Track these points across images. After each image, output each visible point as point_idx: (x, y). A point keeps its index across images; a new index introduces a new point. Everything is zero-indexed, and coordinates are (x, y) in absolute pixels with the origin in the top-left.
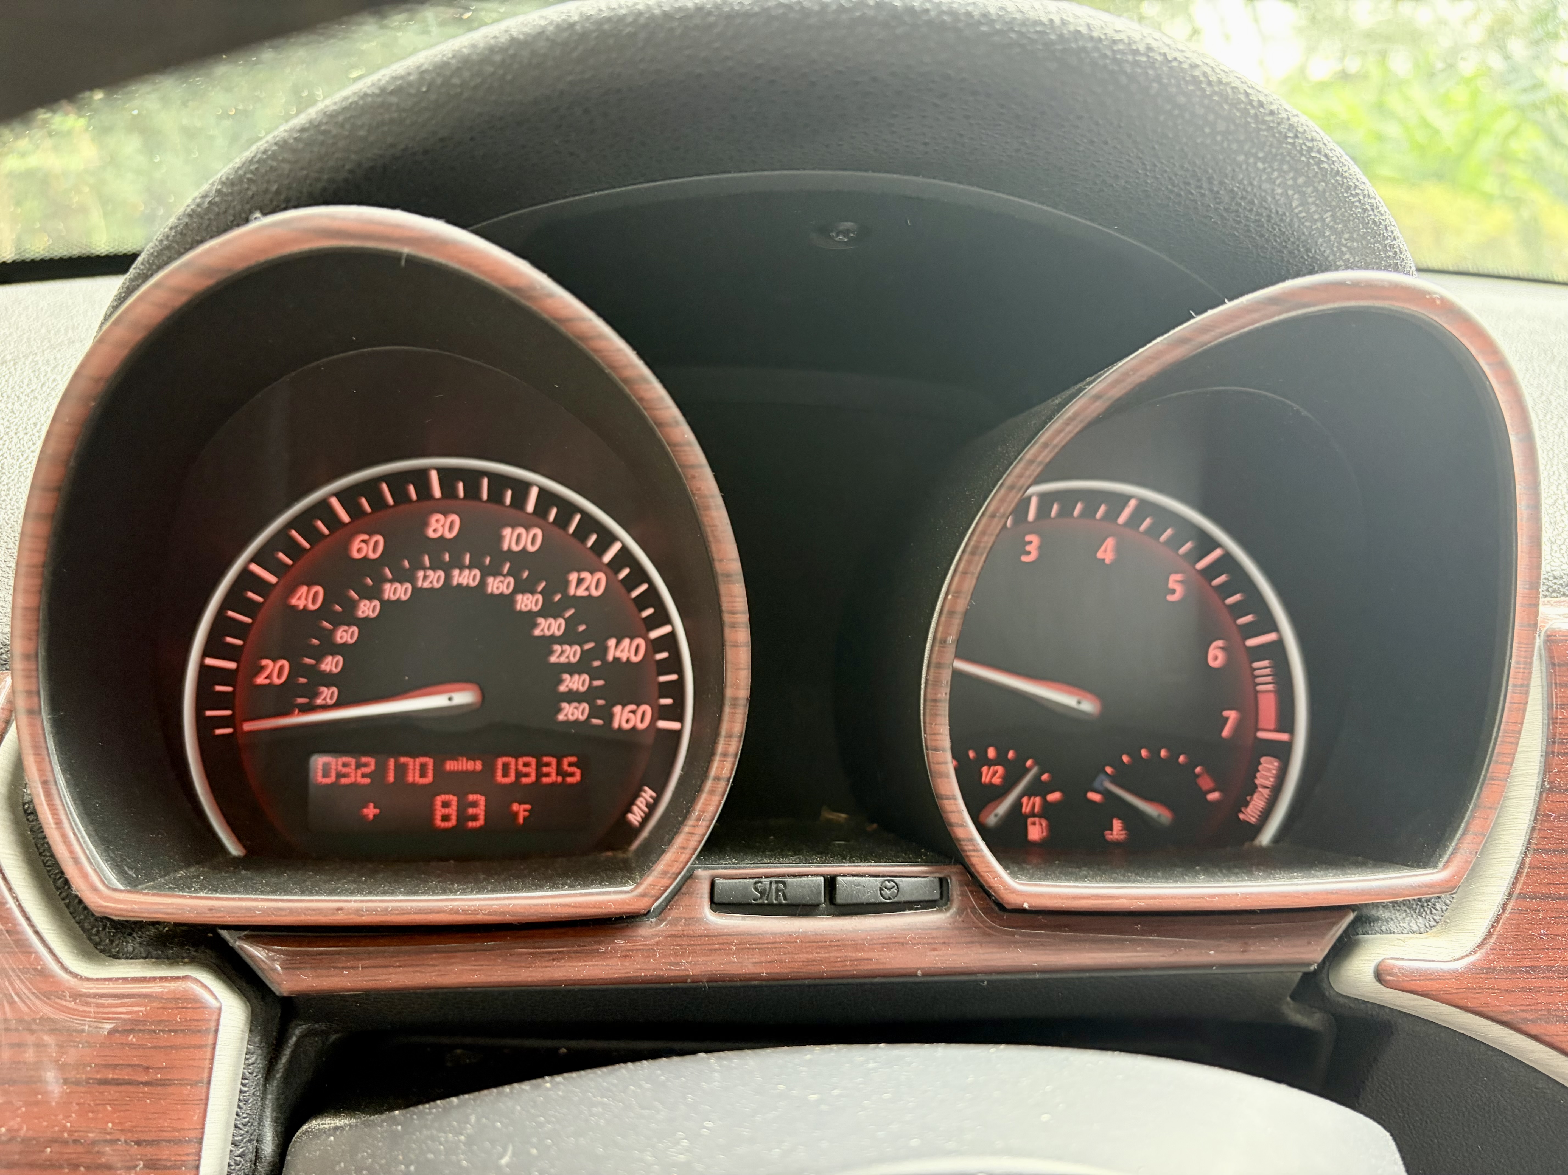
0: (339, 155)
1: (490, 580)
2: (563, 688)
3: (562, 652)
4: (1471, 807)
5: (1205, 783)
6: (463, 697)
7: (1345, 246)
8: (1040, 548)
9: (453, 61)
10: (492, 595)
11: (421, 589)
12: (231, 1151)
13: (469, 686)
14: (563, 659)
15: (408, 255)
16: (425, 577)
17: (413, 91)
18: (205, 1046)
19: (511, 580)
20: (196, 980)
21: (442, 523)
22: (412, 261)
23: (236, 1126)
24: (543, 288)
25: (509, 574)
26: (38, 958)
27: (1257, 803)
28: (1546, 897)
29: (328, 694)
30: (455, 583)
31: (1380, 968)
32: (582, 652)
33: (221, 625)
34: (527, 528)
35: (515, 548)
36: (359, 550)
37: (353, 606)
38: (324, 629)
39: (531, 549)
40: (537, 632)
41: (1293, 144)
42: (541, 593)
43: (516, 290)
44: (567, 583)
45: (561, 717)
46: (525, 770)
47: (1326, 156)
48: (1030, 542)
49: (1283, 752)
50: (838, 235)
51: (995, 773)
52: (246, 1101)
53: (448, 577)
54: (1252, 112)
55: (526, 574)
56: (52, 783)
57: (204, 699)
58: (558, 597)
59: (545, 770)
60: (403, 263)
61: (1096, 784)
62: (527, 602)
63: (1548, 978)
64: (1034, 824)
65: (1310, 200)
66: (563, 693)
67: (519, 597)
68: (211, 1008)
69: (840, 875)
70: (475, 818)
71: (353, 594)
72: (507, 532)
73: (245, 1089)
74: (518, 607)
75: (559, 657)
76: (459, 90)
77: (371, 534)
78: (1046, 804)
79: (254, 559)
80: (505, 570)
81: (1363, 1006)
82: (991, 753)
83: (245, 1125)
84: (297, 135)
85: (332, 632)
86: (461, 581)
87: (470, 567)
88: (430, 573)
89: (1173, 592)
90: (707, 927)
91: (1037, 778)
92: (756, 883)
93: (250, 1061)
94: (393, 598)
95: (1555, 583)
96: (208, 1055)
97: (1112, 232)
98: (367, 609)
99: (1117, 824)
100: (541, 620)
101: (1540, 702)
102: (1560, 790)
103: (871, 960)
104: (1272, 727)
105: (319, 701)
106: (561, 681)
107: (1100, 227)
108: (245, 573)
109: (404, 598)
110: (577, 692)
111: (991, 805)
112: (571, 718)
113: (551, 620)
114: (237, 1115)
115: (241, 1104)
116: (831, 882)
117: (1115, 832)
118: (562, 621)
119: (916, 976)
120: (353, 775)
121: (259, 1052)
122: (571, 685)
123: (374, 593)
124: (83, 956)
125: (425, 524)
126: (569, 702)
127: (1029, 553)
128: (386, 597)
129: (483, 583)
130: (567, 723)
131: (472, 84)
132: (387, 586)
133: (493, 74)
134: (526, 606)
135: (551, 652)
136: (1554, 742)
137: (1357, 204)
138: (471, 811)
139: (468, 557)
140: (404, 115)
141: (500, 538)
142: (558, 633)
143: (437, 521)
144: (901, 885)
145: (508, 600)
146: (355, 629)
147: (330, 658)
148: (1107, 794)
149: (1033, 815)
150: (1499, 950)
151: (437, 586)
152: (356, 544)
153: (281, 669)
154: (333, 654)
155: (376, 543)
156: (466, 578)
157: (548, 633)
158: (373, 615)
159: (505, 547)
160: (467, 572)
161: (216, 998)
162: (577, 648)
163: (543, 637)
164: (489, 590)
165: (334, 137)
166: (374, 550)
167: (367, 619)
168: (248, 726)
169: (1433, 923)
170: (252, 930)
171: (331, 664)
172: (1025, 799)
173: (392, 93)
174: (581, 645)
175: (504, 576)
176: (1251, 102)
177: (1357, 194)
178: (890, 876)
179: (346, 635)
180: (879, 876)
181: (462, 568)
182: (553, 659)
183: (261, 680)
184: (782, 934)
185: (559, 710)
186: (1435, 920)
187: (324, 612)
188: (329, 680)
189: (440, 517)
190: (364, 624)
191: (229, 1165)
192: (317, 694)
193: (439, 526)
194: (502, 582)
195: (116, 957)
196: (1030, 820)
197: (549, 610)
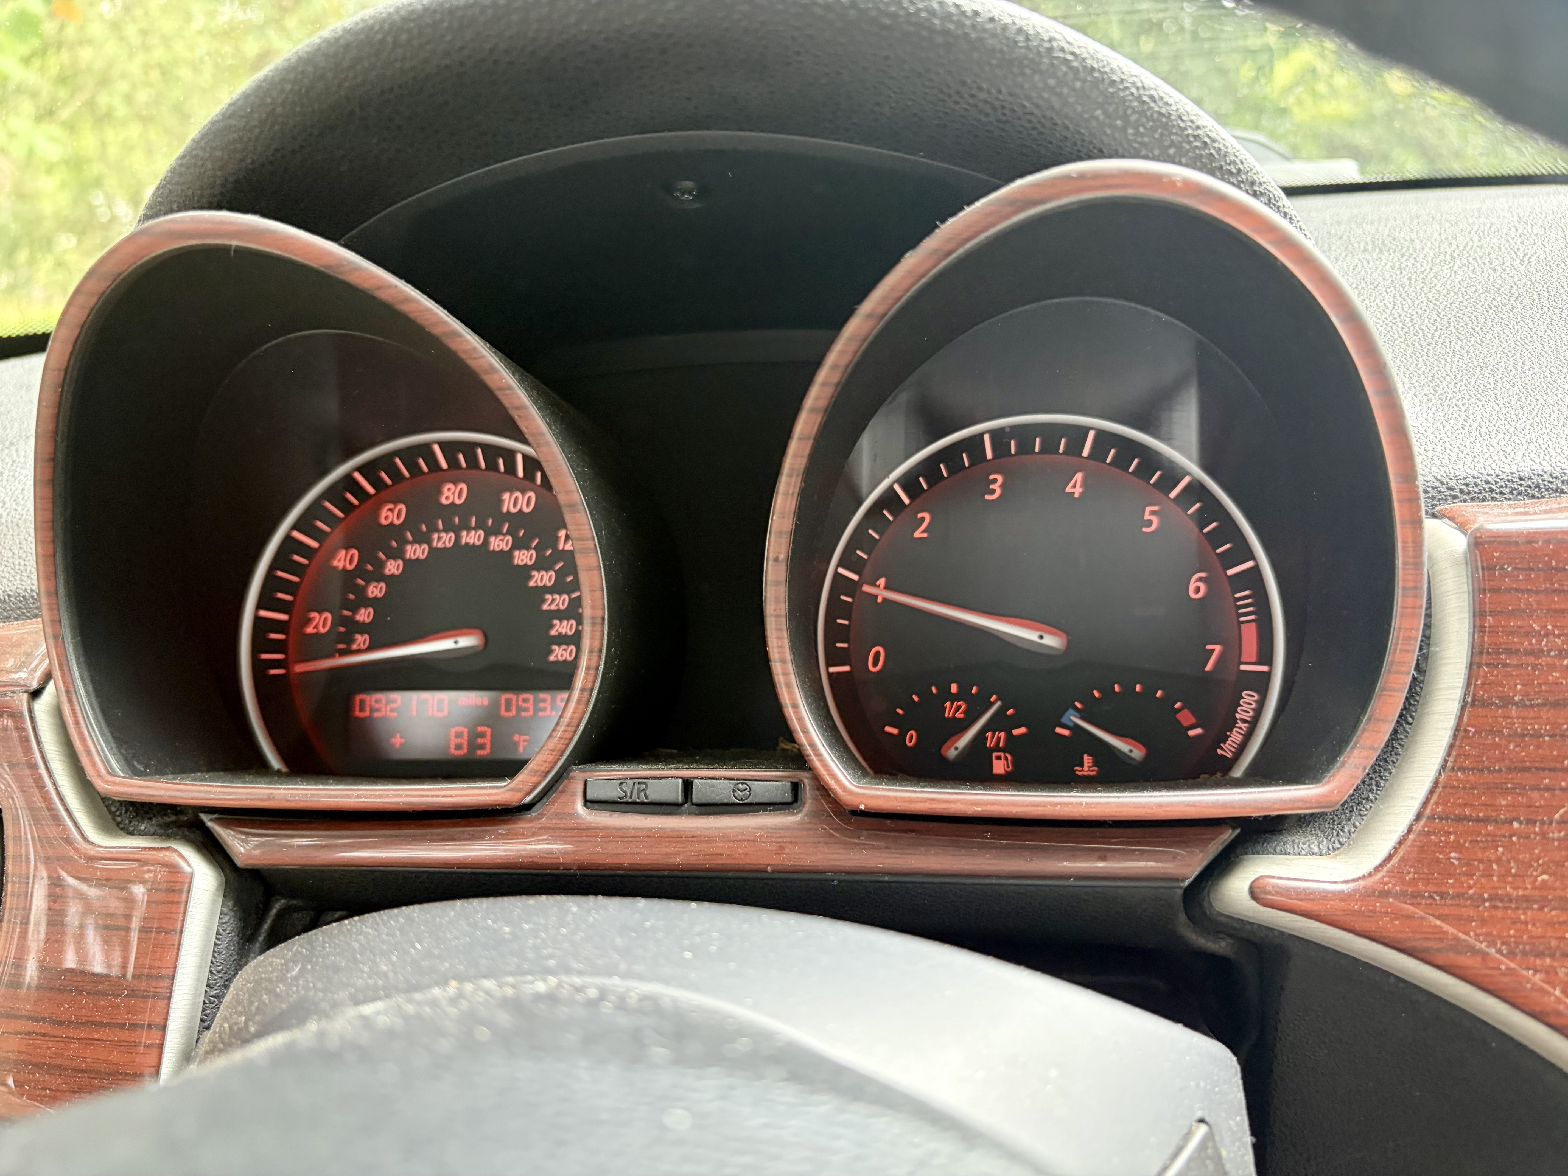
0: (209, 173)
1: (492, 539)
2: (553, 633)
3: (553, 600)
4: (1364, 720)
5: (1186, 718)
6: (467, 641)
7: (1135, 141)
8: (1002, 486)
9: (264, 84)
10: (494, 551)
11: (437, 549)
12: (206, 992)
13: (477, 631)
14: (553, 607)
15: (237, 246)
16: (439, 538)
17: (242, 113)
18: (178, 903)
19: (509, 538)
20: (176, 851)
21: (452, 491)
22: (239, 251)
23: (211, 972)
24: (350, 263)
25: (508, 533)
26: (65, 828)
27: (1236, 737)
28: (1459, 819)
29: (362, 640)
30: (463, 542)
31: (1255, 885)
32: (570, 600)
33: (271, 583)
34: (523, 492)
35: (513, 510)
36: (386, 518)
37: (381, 565)
38: (359, 585)
39: (526, 510)
40: (532, 584)
41: (1027, 47)
42: (535, 548)
43: (329, 267)
44: (557, 539)
45: (552, 658)
46: (525, 705)
47: (1073, 53)
48: (995, 481)
49: (1261, 683)
50: (683, 194)
51: (959, 708)
52: (220, 953)
53: (458, 538)
54: (968, 22)
55: (522, 533)
56: (73, 693)
57: (259, 644)
58: (549, 552)
59: (541, 705)
60: (232, 253)
61: (1064, 720)
62: (522, 558)
63: (1459, 905)
64: (999, 758)
65: (1071, 100)
66: (554, 637)
67: (516, 553)
68: (183, 873)
69: (697, 778)
70: (482, 747)
71: (381, 555)
72: (506, 496)
73: (220, 943)
74: (516, 562)
75: (549, 605)
76: (272, 107)
77: (395, 503)
78: (1010, 737)
79: (295, 527)
80: (505, 529)
81: (1248, 927)
82: (954, 688)
83: (219, 972)
84: (180, 162)
85: (364, 589)
86: (468, 540)
87: (476, 528)
88: (443, 535)
89: (1149, 523)
90: (578, 821)
91: (1001, 712)
92: (621, 784)
93: (224, 921)
94: (413, 557)
95: (1521, 485)
96: (182, 910)
97: (918, 159)
98: (393, 567)
99: (1087, 759)
100: (535, 573)
101: (1467, 609)
102: (1483, 705)
103: (722, 855)
104: (1254, 660)
105: (354, 647)
106: (552, 626)
107: (906, 156)
108: (288, 539)
109: (422, 557)
110: (566, 636)
111: (954, 738)
112: (561, 659)
113: (543, 573)
114: (212, 962)
115: (216, 955)
116: (688, 785)
117: (1086, 768)
118: (552, 573)
119: (766, 872)
120: (383, 709)
121: (232, 914)
122: (560, 630)
123: (398, 554)
124: (103, 831)
125: (439, 492)
126: (559, 645)
127: (993, 491)
128: (408, 556)
129: (486, 542)
130: (557, 662)
131: (280, 100)
132: (409, 547)
133: (291, 90)
134: (522, 560)
135: (544, 601)
136: (1481, 653)
137: (1130, 98)
138: (480, 741)
139: (474, 520)
140: (241, 134)
141: (500, 502)
142: (549, 584)
143: (449, 489)
144: (753, 787)
145: (507, 555)
146: (383, 585)
147: (363, 611)
148: (1076, 728)
149: (997, 749)
150: (1398, 874)
151: (449, 545)
152: (384, 512)
153: (325, 620)
154: (366, 607)
155: (400, 511)
156: (472, 538)
157: (540, 584)
158: (397, 573)
159: (505, 510)
160: (473, 533)
161: (189, 865)
162: (565, 596)
163: (537, 587)
164: (491, 548)
165: (202, 159)
166: (398, 517)
167: (392, 575)
168: (299, 668)
169: (1337, 845)
170: (221, 814)
171: (364, 615)
172: (989, 734)
173: (230, 117)
174: (568, 593)
175: (504, 535)
176: (963, 13)
177: (1127, 88)
178: (744, 780)
179: (376, 590)
180: (733, 779)
181: (469, 529)
182: (545, 607)
183: (310, 630)
184: (642, 829)
185: (551, 652)
186: (1340, 842)
187: (359, 571)
188: (362, 628)
189: (451, 486)
190: (390, 580)
191: (204, 1003)
192: (352, 641)
193: (450, 494)
194: (502, 540)
195: (131, 834)
196: (994, 754)
197: (542, 564)
